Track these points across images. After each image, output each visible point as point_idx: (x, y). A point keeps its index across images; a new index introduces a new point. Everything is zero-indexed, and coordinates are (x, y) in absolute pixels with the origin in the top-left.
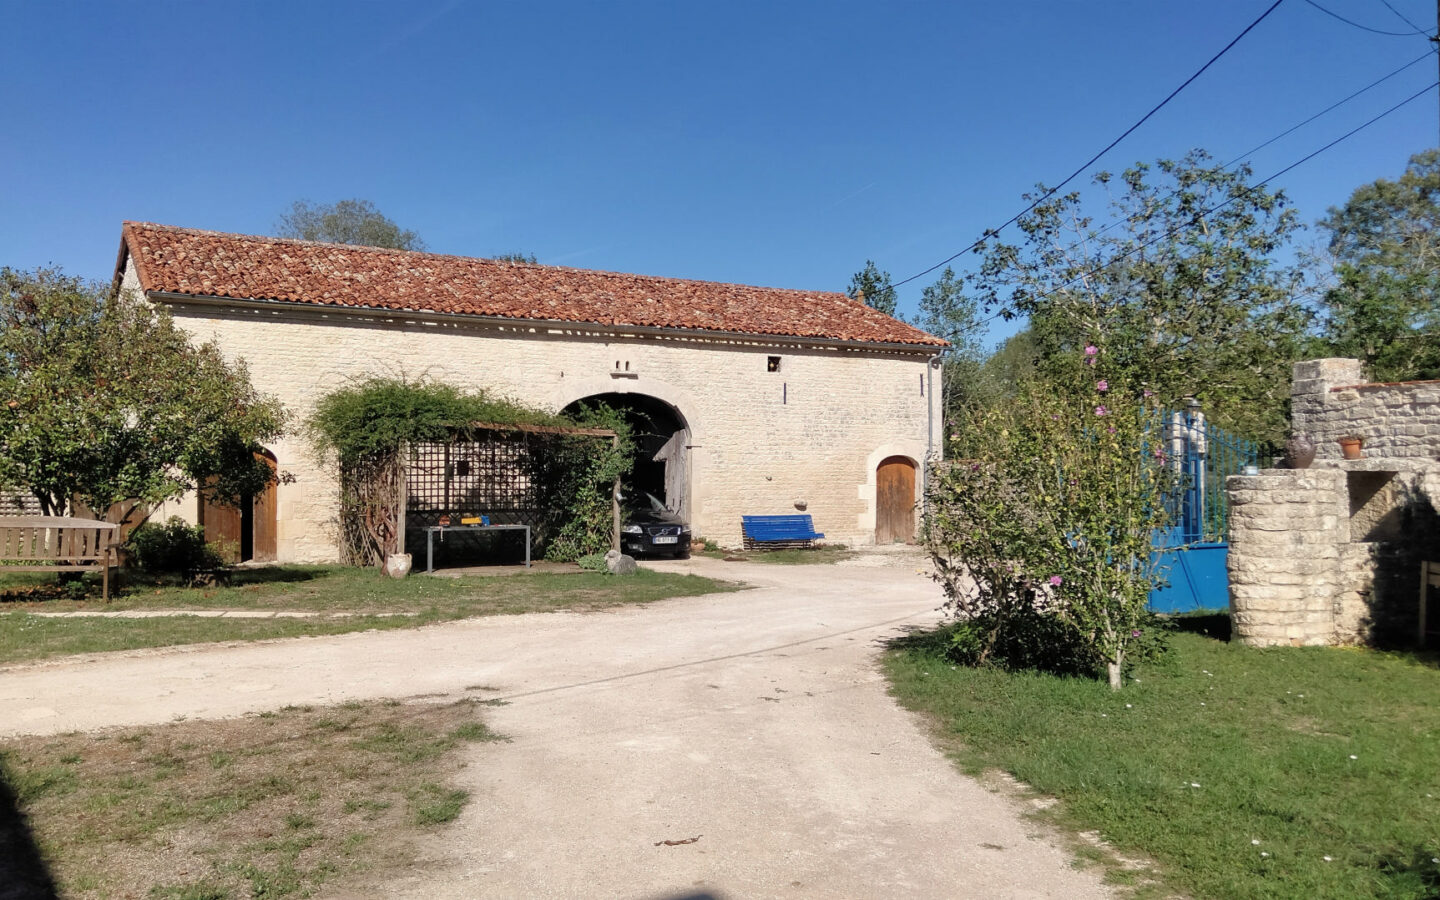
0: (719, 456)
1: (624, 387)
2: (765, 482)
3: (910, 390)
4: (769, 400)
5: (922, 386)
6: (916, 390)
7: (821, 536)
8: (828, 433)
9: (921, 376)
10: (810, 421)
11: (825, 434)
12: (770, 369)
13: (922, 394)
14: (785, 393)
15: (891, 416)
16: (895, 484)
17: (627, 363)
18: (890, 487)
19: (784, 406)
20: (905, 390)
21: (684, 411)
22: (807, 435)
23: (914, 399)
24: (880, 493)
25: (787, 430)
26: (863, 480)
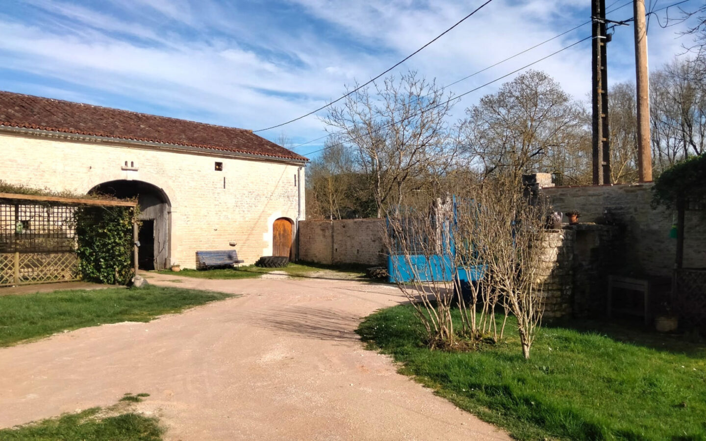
0: (187, 218)
1: (131, 176)
2: (213, 231)
3: (290, 183)
4: (216, 186)
5: (295, 181)
6: (292, 183)
7: (243, 262)
8: (248, 205)
9: (295, 175)
10: (238, 198)
11: (246, 206)
12: (216, 169)
13: (295, 185)
14: (225, 182)
15: (280, 196)
16: (282, 232)
17: (132, 163)
18: (280, 234)
19: (224, 190)
20: (287, 182)
21: (167, 192)
22: (237, 206)
23: (291, 187)
24: (274, 237)
25: (225, 203)
26: (267, 231)
